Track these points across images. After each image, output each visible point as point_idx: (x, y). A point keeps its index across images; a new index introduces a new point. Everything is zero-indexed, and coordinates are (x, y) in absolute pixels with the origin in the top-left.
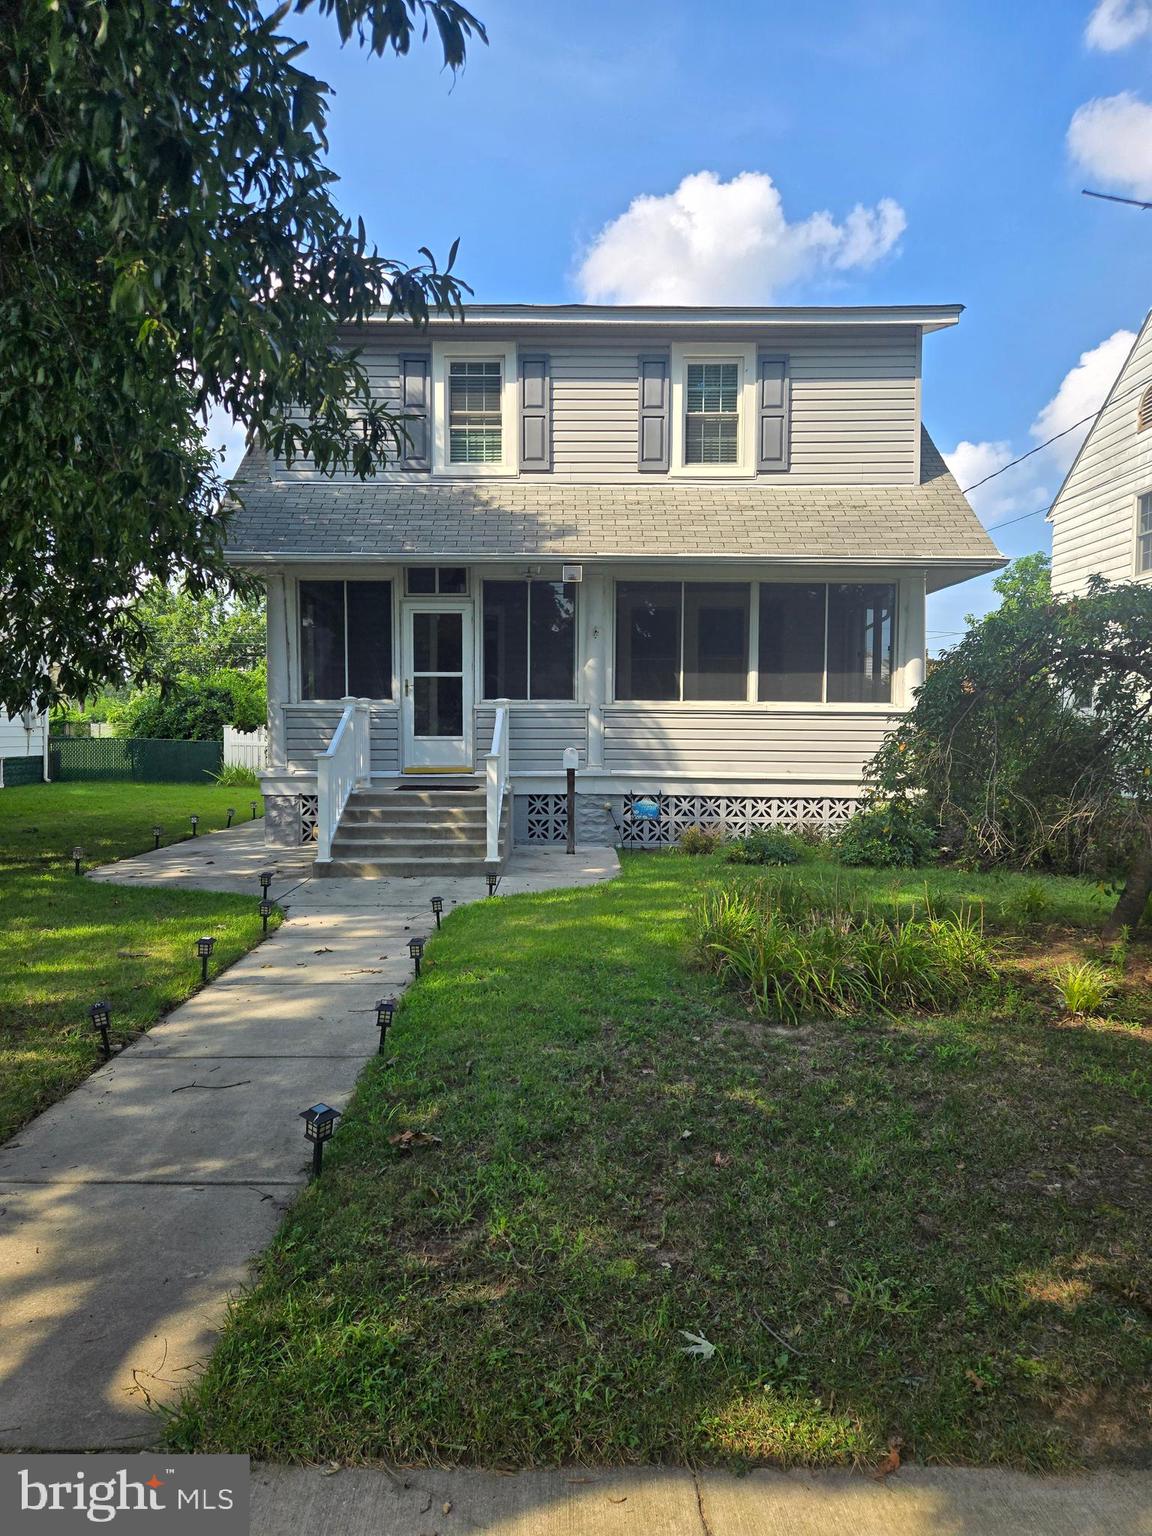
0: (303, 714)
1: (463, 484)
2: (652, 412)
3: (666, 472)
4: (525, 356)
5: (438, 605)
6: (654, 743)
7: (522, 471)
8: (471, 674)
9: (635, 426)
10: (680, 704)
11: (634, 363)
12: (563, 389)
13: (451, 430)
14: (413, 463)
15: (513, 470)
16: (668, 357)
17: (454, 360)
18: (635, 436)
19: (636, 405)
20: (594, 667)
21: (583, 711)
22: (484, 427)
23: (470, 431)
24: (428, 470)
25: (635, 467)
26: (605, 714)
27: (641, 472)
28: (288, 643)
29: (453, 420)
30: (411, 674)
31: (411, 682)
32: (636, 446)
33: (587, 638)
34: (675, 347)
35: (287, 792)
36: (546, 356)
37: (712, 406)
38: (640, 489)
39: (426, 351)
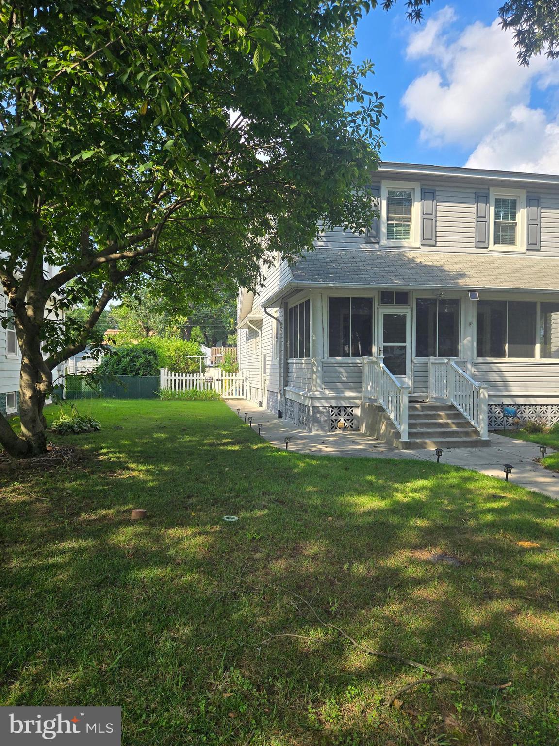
0: (331, 365)
1: (397, 251)
2: (481, 219)
3: (487, 248)
4: (425, 189)
5: (395, 310)
6: (498, 378)
7: (422, 245)
8: (410, 344)
9: (474, 225)
10: (506, 360)
11: (473, 196)
12: (442, 207)
13: (388, 224)
14: (372, 239)
15: (418, 244)
16: (488, 194)
17: (390, 190)
18: (474, 230)
19: (474, 215)
20: (468, 341)
21: (464, 363)
22: (402, 223)
23: (396, 224)
24: (378, 243)
25: (473, 245)
26: (474, 364)
27: (476, 247)
29: (388, 219)
30: (382, 345)
31: (382, 348)
32: (474, 235)
33: (465, 327)
34: (491, 189)
35: (326, 405)
36: (435, 190)
37: (505, 218)
38: (479, 256)
39: (378, 184)
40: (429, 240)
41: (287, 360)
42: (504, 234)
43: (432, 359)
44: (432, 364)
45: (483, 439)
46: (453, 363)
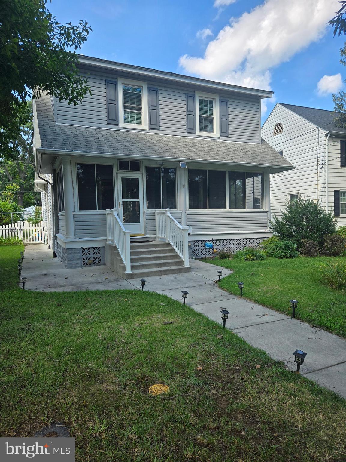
0: (81, 216)
2: (190, 113)
3: (195, 133)
4: (150, 87)
5: (130, 175)
7: (150, 129)
8: (143, 200)
9: (185, 117)
10: (208, 210)
11: (184, 95)
12: (163, 101)
13: (124, 111)
14: (113, 122)
16: (194, 95)
18: (185, 120)
19: (186, 110)
21: (180, 213)
22: (136, 111)
23: (131, 112)
24: (117, 125)
25: (185, 131)
26: (187, 214)
27: (187, 133)
28: (73, 188)
29: (124, 107)
30: (121, 200)
31: (122, 203)
32: (185, 124)
33: (180, 188)
34: (196, 92)
36: (157, 89)
37: (206, 113)
38: (188, 138)
39: (115, 80)
40: (154, 125)
41: (57, 213)
42: (206, 124)
43: (158, 211)
44: (158, 214)
45: (186, 266)
46: (168, 213)
